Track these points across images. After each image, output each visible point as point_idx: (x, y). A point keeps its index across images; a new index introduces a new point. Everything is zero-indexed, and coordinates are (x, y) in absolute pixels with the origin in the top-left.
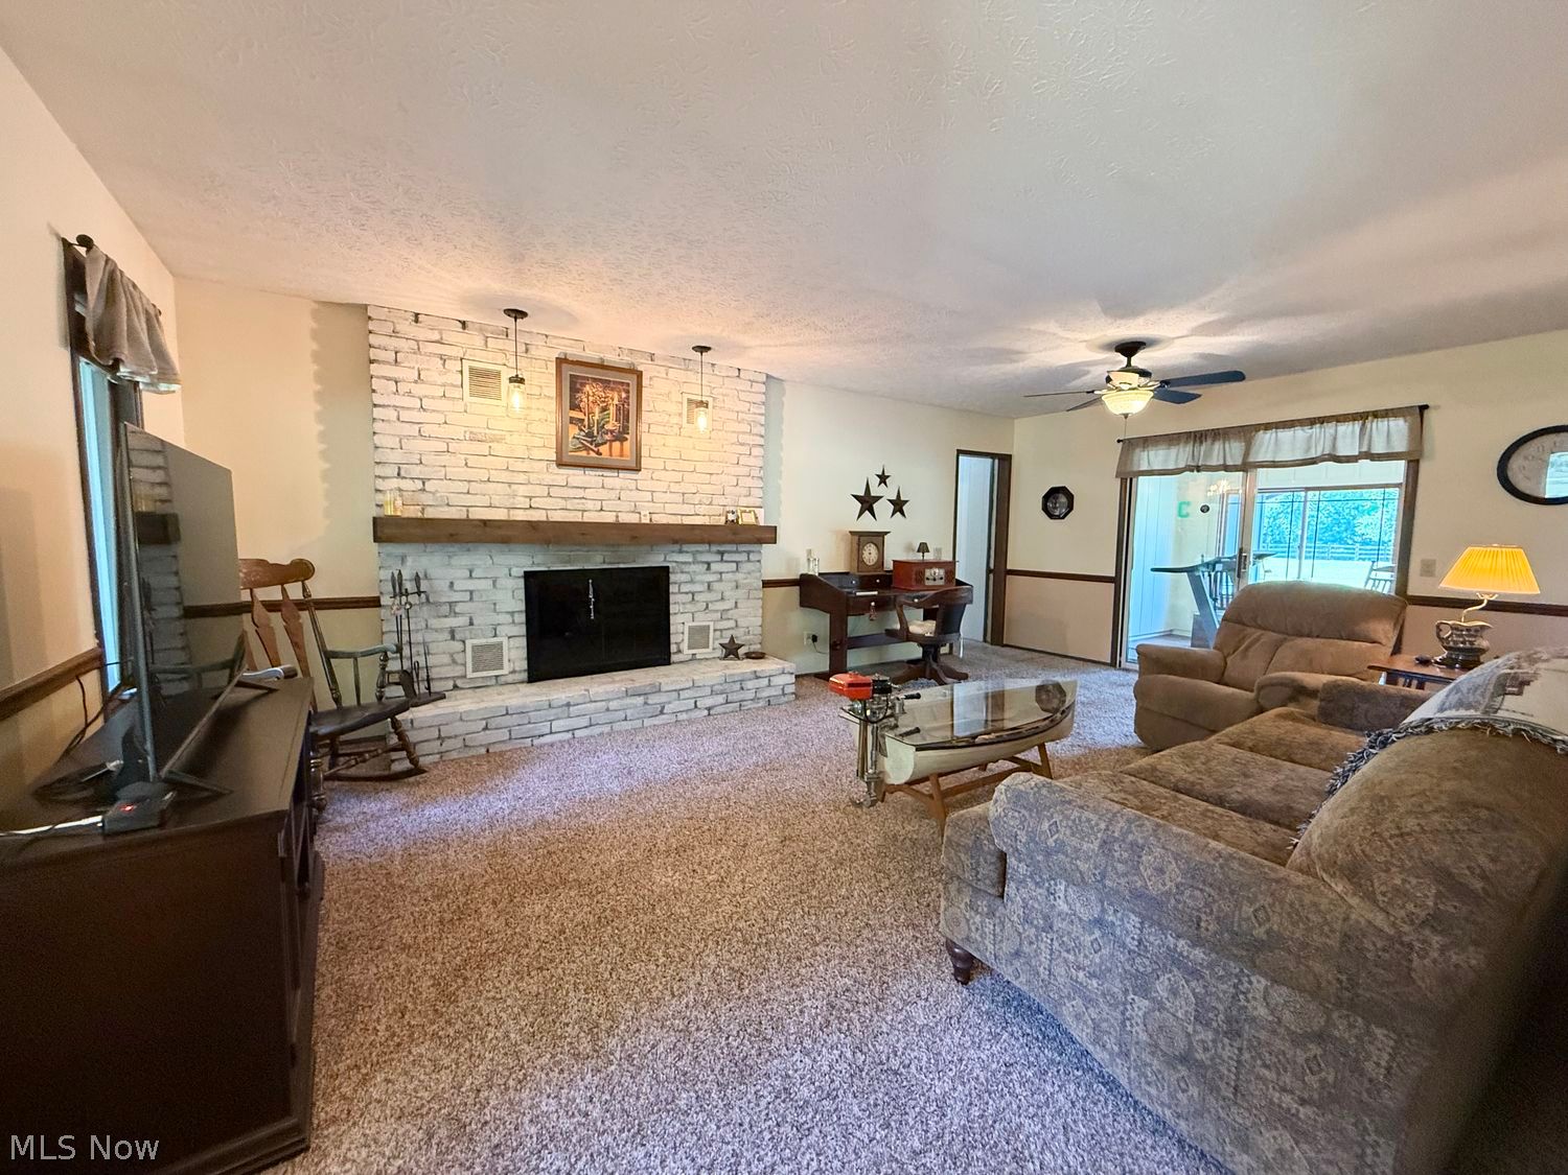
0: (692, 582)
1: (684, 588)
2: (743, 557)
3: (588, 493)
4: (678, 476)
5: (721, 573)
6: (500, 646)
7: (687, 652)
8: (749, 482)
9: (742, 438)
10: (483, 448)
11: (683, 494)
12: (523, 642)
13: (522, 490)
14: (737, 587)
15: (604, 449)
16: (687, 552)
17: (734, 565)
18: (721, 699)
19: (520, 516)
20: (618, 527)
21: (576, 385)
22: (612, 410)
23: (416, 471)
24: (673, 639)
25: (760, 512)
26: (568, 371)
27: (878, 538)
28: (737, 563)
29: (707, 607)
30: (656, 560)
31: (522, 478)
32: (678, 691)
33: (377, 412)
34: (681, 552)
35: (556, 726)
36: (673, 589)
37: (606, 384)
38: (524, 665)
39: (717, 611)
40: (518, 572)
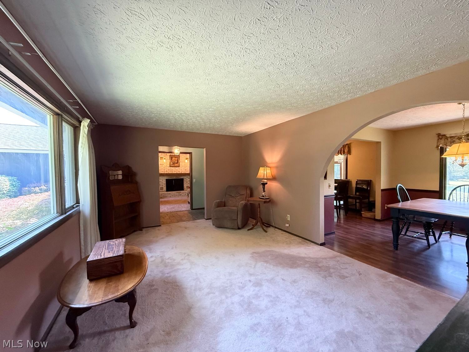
0: (187, 180)
3: (173, 170)
4: (184, 167)
6: (163, 187)
7: (186, 189)
10: (162, 165)
11: (184, 169)
12: (166, 187)
13: (166, 170)
15: (175, 165)
19: (165, 173)
20: (177, 174)
21: (172, 158)
22: (176, 160)
24: (184, 187)
26: (171, 156)
30: (182, 178)
31: (166, 169)
32: (183, 193)
34: (185, 177)
35: (169, 195)
36: (184, 181)
37: (175, 157)
38: (166, 190)
40: (165, 179)
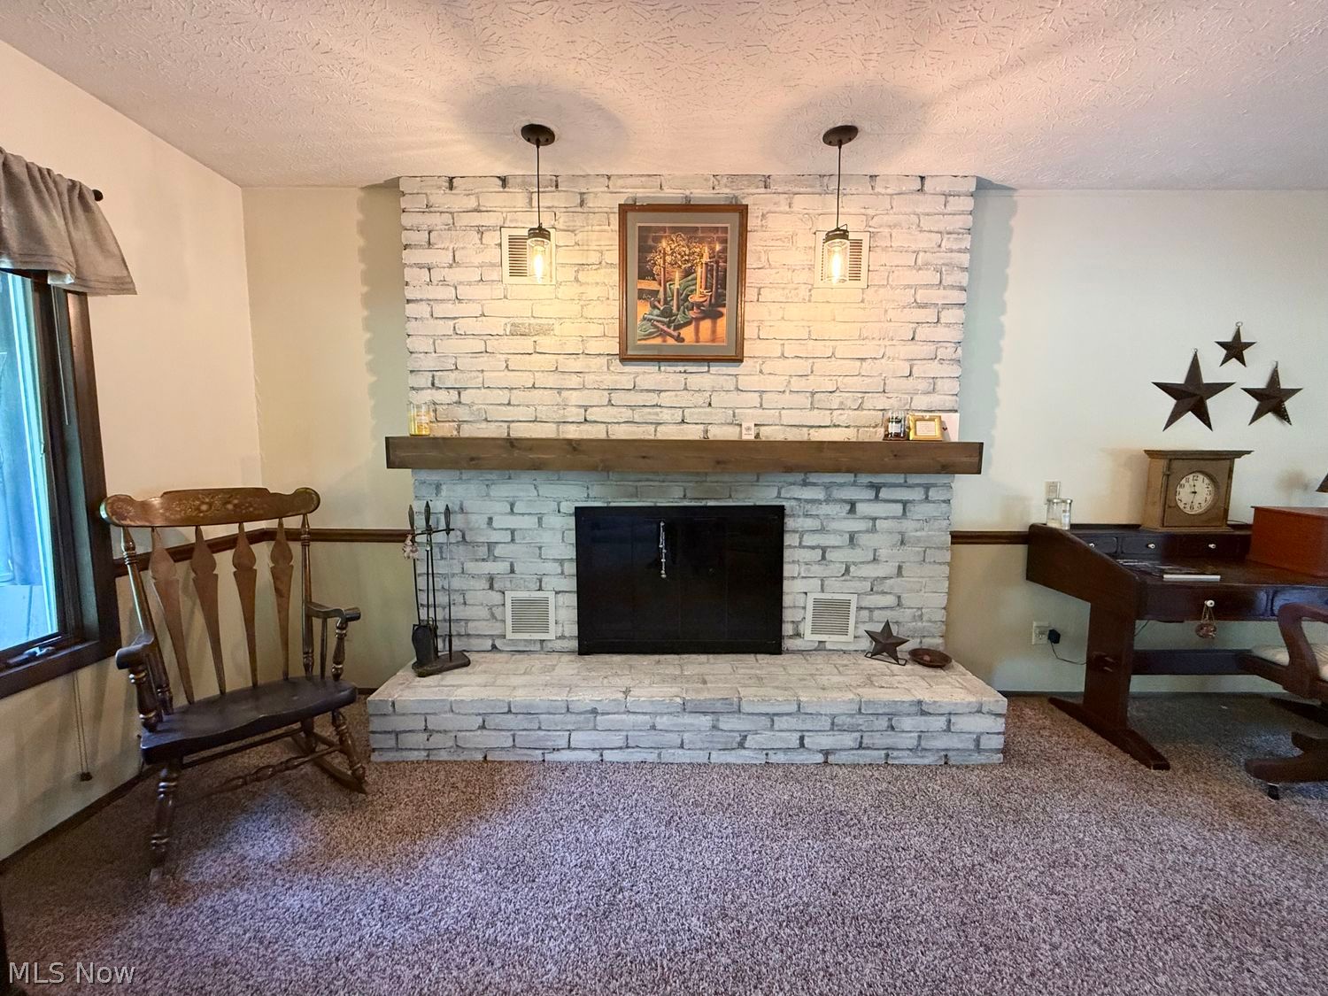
0: (822, 530)
1: (809, 540)
2: (917, 494)
3: (665, 399)
4: (804, 366)
5: (874, 519)
6: (545, 602)
7: (810, 638)
8: (934, 369)
9: (922, 296)
10: (526, 344)
11: (813, 394)
12: (572, 600)
13: (574, 398)
14: (902, 543)
15: (688, 333)
16: (814, 484)
17: (899, 507)
18: (849, 740)
19: (572, 433)
20: (704, 447)
21: (647, 242)
22: (700, 272)
23: (451, 379)
24: (788, 615)
25: (952, 421)
26: (636, 222)
27: (1218, 465)
28: (905, 503)
29: (847, 570)
30: (764, 495)
31: (574, 381)
32: (771, 717)
33: (411, 310)
34: (805, 484)
35: (578, 738)
36: (789, 540)
37: (691, 234)
38: (572, 629)
39: (865, 579)
40: (568, 507)
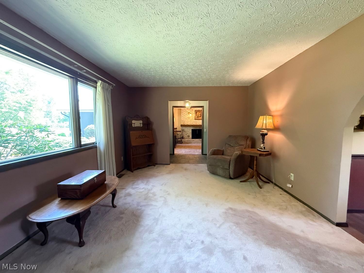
3: (197, 122)
6: (189, 135)
10: (189, 119)
12: (191, 135)
15: (199, 118)
19: (191, 124)
20: (200, 125)
21: (196, 113)
22: (200, 114)
23: (184, 121)
26: (196, 111)
31: (192, 121)
33: (181, 117)
35: (193, 142)
37: (199, 112)
38: (191, 137)
40: (191, 129)
